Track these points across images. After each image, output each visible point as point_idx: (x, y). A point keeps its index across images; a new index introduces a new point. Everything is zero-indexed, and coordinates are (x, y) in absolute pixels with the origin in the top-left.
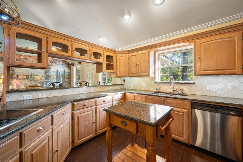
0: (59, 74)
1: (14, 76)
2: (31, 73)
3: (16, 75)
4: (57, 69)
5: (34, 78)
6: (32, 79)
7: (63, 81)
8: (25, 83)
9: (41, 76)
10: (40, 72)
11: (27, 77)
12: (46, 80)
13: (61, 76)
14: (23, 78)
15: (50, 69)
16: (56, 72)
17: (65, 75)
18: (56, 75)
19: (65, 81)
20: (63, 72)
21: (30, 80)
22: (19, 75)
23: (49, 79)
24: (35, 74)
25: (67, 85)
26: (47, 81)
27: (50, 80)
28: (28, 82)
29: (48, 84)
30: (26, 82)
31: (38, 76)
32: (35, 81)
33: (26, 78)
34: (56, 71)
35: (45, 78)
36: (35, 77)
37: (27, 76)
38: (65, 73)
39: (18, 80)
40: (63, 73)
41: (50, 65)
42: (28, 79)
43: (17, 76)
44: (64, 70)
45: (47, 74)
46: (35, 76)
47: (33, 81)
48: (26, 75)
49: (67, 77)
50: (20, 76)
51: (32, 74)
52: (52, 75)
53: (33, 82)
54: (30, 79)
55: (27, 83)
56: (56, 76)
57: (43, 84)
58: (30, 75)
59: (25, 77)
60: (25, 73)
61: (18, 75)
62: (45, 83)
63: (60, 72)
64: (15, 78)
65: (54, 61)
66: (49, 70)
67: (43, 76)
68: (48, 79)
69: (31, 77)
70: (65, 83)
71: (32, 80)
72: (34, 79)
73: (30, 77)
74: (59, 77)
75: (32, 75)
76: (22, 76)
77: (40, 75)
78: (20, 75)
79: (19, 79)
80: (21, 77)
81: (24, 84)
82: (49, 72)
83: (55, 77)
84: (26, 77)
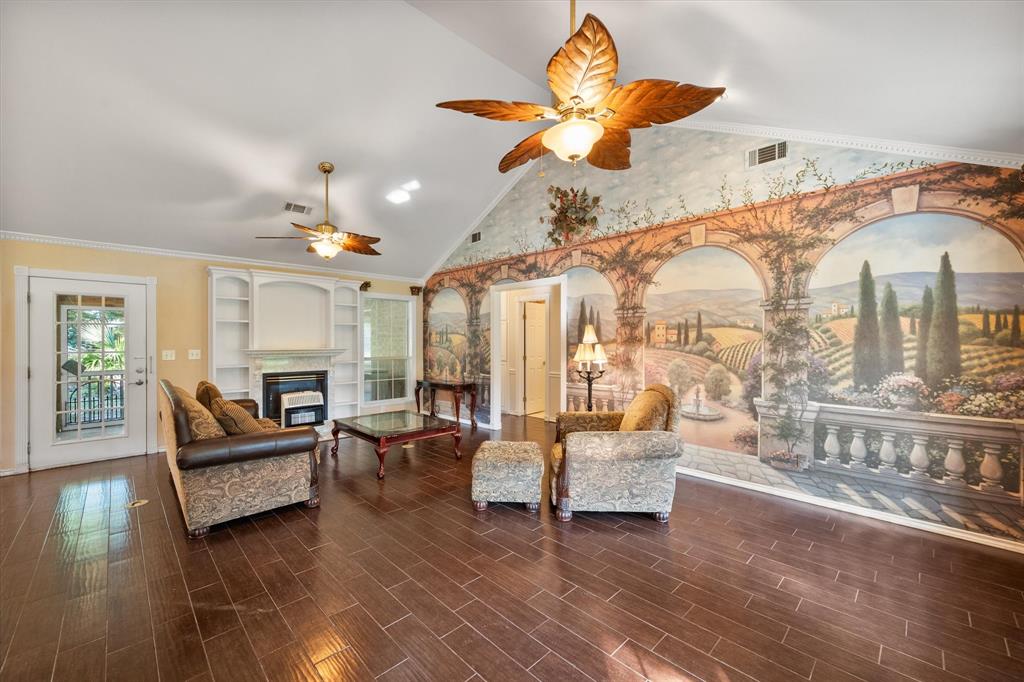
0: (879, 308)
1: (640, 329)
2: (699, 315)
3: (645, 324)
4: (866, 266)
5: (711, 340)
6: (702, 344)
7: (932, 368)
8: (674, 367)
9: (748, 328)
10: (744, 304)
11: (683, 337)
12: (774, 351)
13: (905, 323)
14: (667, 341)
15: (803, 276)
16: (857, 290)
17: (961, 305)
18: (853, 316)
19: (954, 368)
20: (933, 283)
21: (695, 354)
22: (654, 328)
23: (801, 348)
24: (715, 318)
25: (987, 413)
26: (783, 358)
27: (802, 357)
28: (684, 364)
29: (787, 384)
30: (678, 360)
31: (734, 326)
32: (715, 360)
33: (679, 340)
34: (857, 278)
35: (770, 337)
36: (714, 332)
37: (683, 331)
38: (959, 287)
39: (652, 351)
40: (935, 293)
41: (809, 245)
42: (688, 348)
43: (649, 330)
44: (945, 259)
45: (782, 315)
46: (717, 326)
47: (709, 357)
48: (679, 327)
49: (986, 332)
50: (657, 332)
51: (702, 317)
52: (819, 319)
53: (708, 361)
54: (695, 349)
55: (682, 368)
56: (854, 321)
57: (759, 382)
58: (695, 322)
59: (675, 338)
60: (673, 317)
61: (651, 324)
62: (771, 372)
63: (892, 282)
64: (640, 341)
65: (835, 204)
66: (797, 284)
67: (756, 329)
68: (794, 349)
69: (699, 338)
70: (956, 393)
71: (701, 353)
72: (709, 344)
73: (693, 335)
74: (882, 335)
75: (703, 323)
76: (664, 332)
77: (739, 322)
78: (657, 327)
79: (654, 346)
80: (659, 333)
81: (672, 372)
82: (797, 296)
83: (847, 330)
84: (679, 334)
